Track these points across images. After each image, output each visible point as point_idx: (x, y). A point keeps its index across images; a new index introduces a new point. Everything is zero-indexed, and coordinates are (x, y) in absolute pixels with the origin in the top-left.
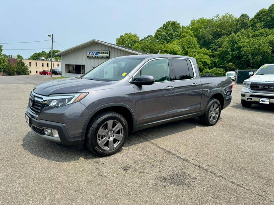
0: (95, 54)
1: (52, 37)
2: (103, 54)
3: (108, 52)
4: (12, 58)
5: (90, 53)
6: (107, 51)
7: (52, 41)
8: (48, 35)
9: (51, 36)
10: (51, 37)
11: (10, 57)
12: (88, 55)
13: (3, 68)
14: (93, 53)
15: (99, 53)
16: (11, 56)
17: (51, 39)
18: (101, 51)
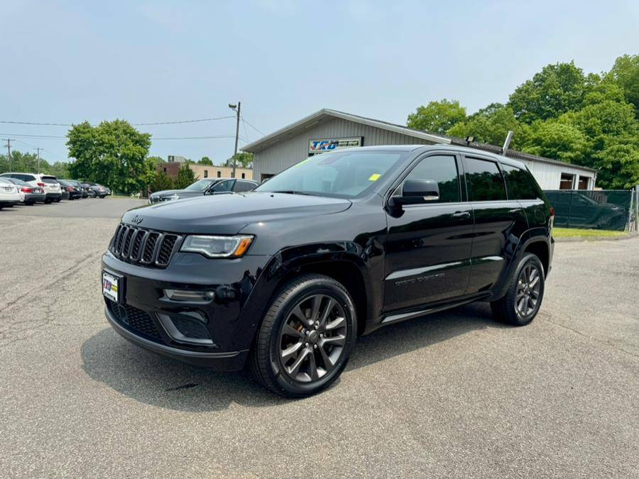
0: (326, 147)
1: (239, 109)
2: (347, 145)
3: (359, 140)
4: (175, 161)
5: (315, 146)
6: (358, 137)
7: (238, 120)
8: (230, 106)
9: (235, 107)
10: (237, 109)
11: (171, 159)
12: (311, 150)
13: (148, 183)
14: (322, 144)
15: (337, 143)
16: (173, 157)
17: (236, 113)
18: (343, 138)
